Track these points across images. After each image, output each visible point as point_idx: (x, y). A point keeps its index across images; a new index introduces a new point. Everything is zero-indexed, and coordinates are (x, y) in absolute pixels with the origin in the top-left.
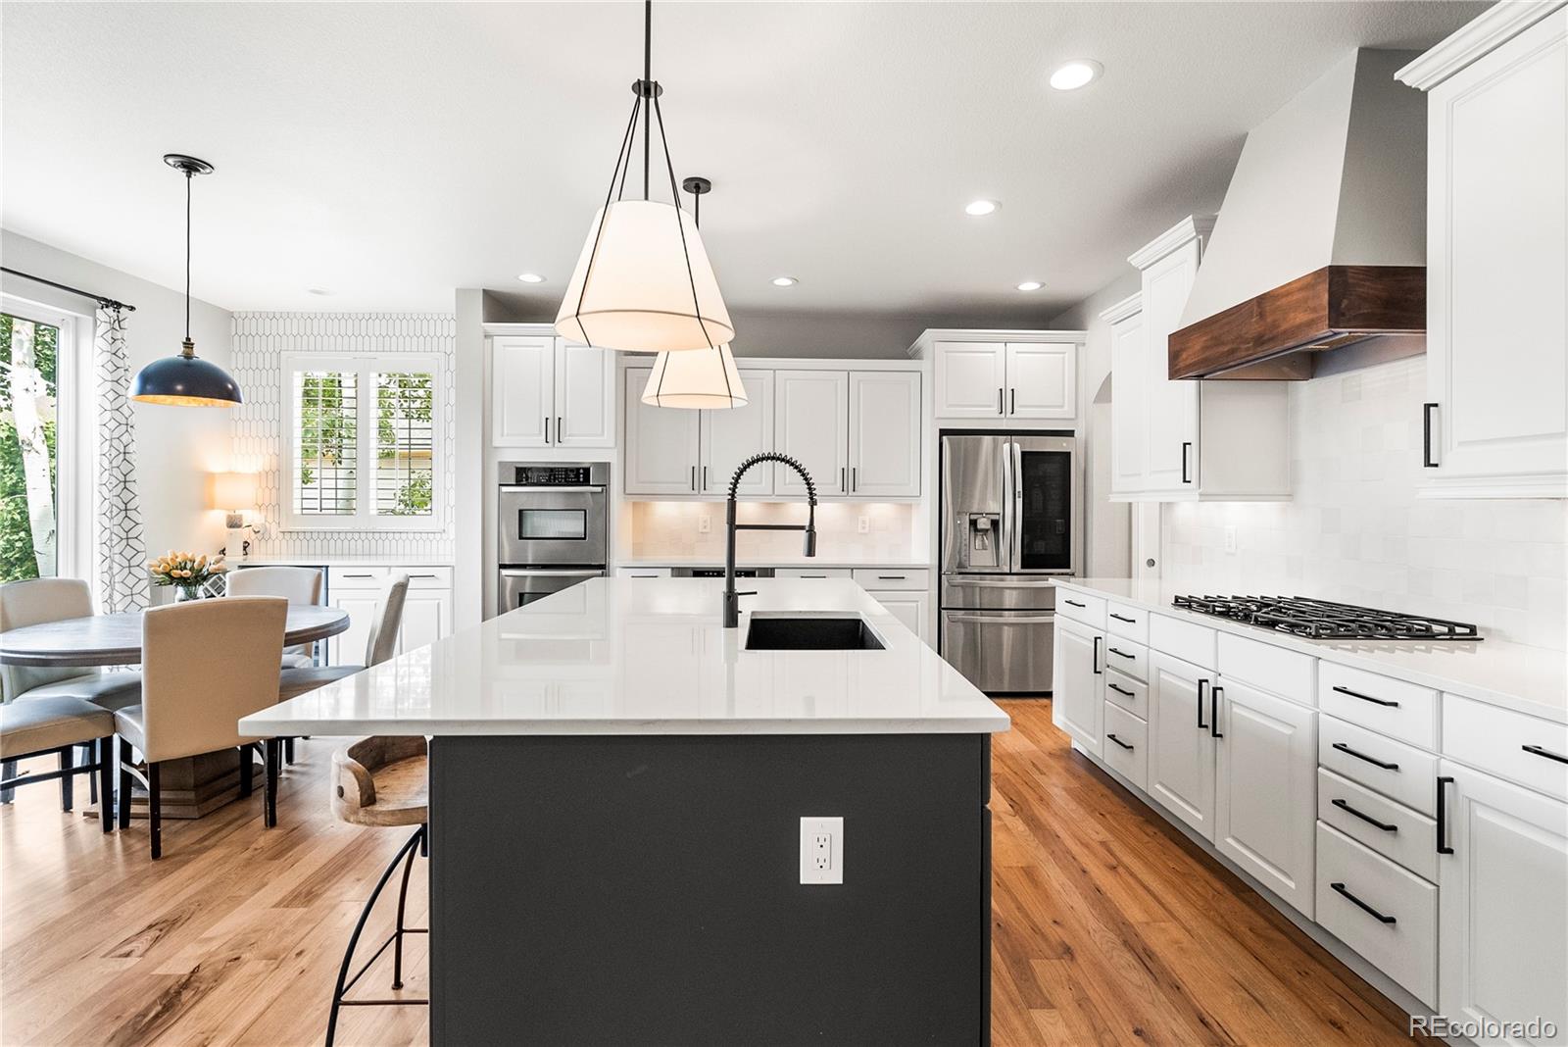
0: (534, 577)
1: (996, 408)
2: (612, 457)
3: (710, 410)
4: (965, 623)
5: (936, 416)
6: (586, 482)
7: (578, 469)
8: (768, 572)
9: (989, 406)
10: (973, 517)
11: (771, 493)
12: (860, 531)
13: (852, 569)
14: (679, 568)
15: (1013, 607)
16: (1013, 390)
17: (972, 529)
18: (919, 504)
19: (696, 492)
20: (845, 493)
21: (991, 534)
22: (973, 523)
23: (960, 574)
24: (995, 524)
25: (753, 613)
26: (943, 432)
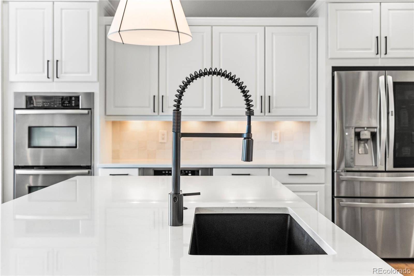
0: (44, 175)
1: (374, 50)
2: (96, 89)
3: (166, 46)
4: (349, 207)
5: (329, 57)
6: (77, 107)
7: (71, 97)
8: (208, 172)
9: (369, 49)
10: (358, 130)
11: (209, 114)
12: (273, 140)
13: (269, 168)
14: (144, 168)
15: (384, 196)
16: (386, 37)
17: (356, 139)
18: (316, 122)
19: (156, 113)
20: (263, 114)
21: (370, 143)
22: (357, 135)
23: (347, 171)
24: (373, 135)
25: (197, 209)
26: (335, 69)
